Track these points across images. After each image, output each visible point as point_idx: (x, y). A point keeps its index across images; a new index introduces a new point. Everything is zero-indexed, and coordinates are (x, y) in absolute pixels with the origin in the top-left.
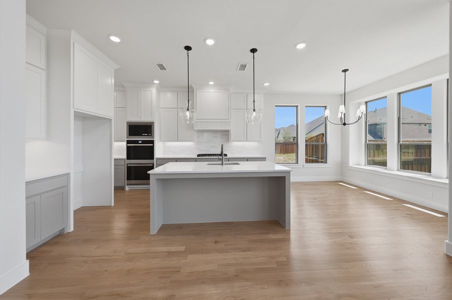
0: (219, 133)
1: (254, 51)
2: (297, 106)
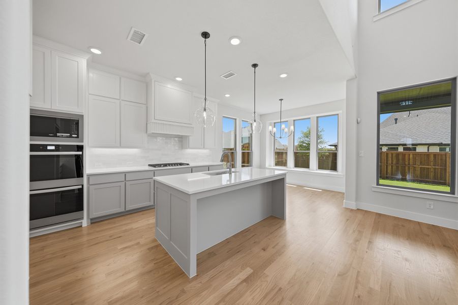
1: (255, 66)
2: (236, 119)
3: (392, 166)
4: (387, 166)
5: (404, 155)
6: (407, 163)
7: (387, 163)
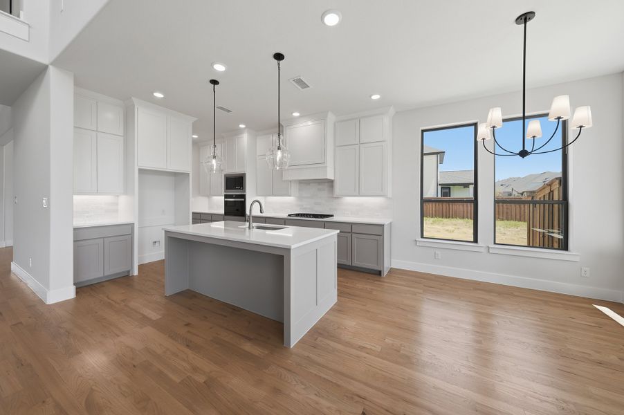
0: (326, 184)
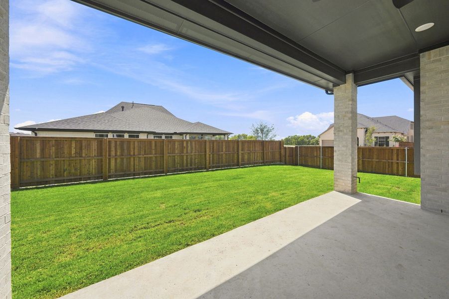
3: (116, 159)
4: (109, 159)
5: (129, 142)
6: (132, 153)
7: (109, 155)
